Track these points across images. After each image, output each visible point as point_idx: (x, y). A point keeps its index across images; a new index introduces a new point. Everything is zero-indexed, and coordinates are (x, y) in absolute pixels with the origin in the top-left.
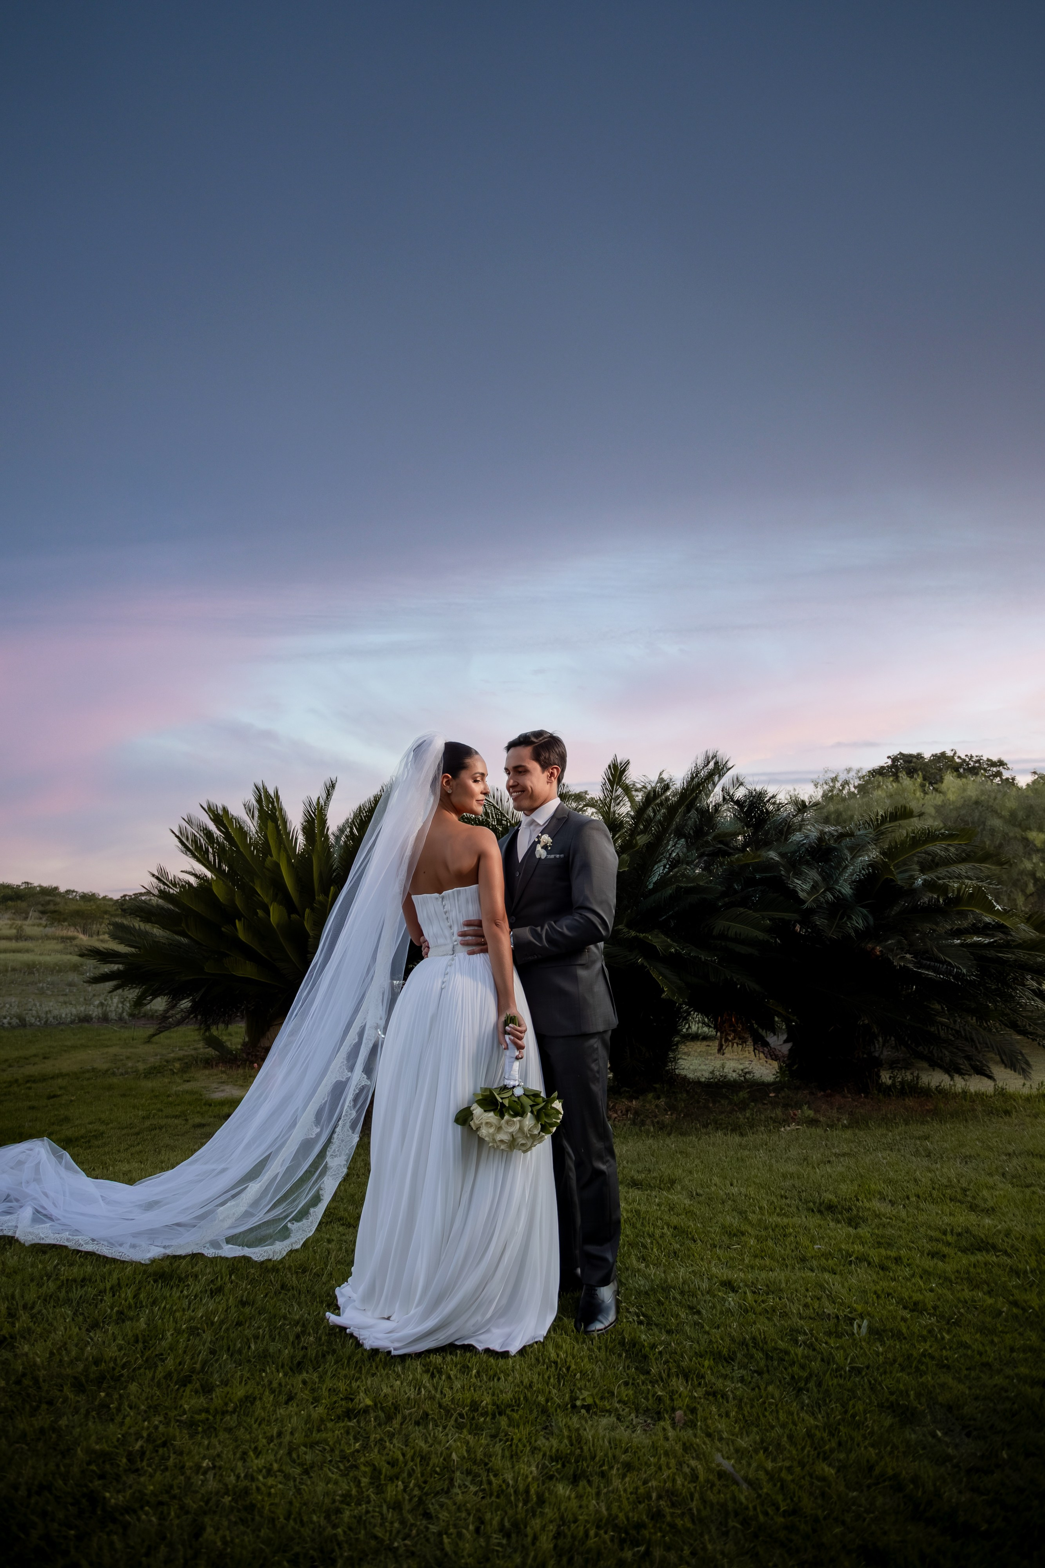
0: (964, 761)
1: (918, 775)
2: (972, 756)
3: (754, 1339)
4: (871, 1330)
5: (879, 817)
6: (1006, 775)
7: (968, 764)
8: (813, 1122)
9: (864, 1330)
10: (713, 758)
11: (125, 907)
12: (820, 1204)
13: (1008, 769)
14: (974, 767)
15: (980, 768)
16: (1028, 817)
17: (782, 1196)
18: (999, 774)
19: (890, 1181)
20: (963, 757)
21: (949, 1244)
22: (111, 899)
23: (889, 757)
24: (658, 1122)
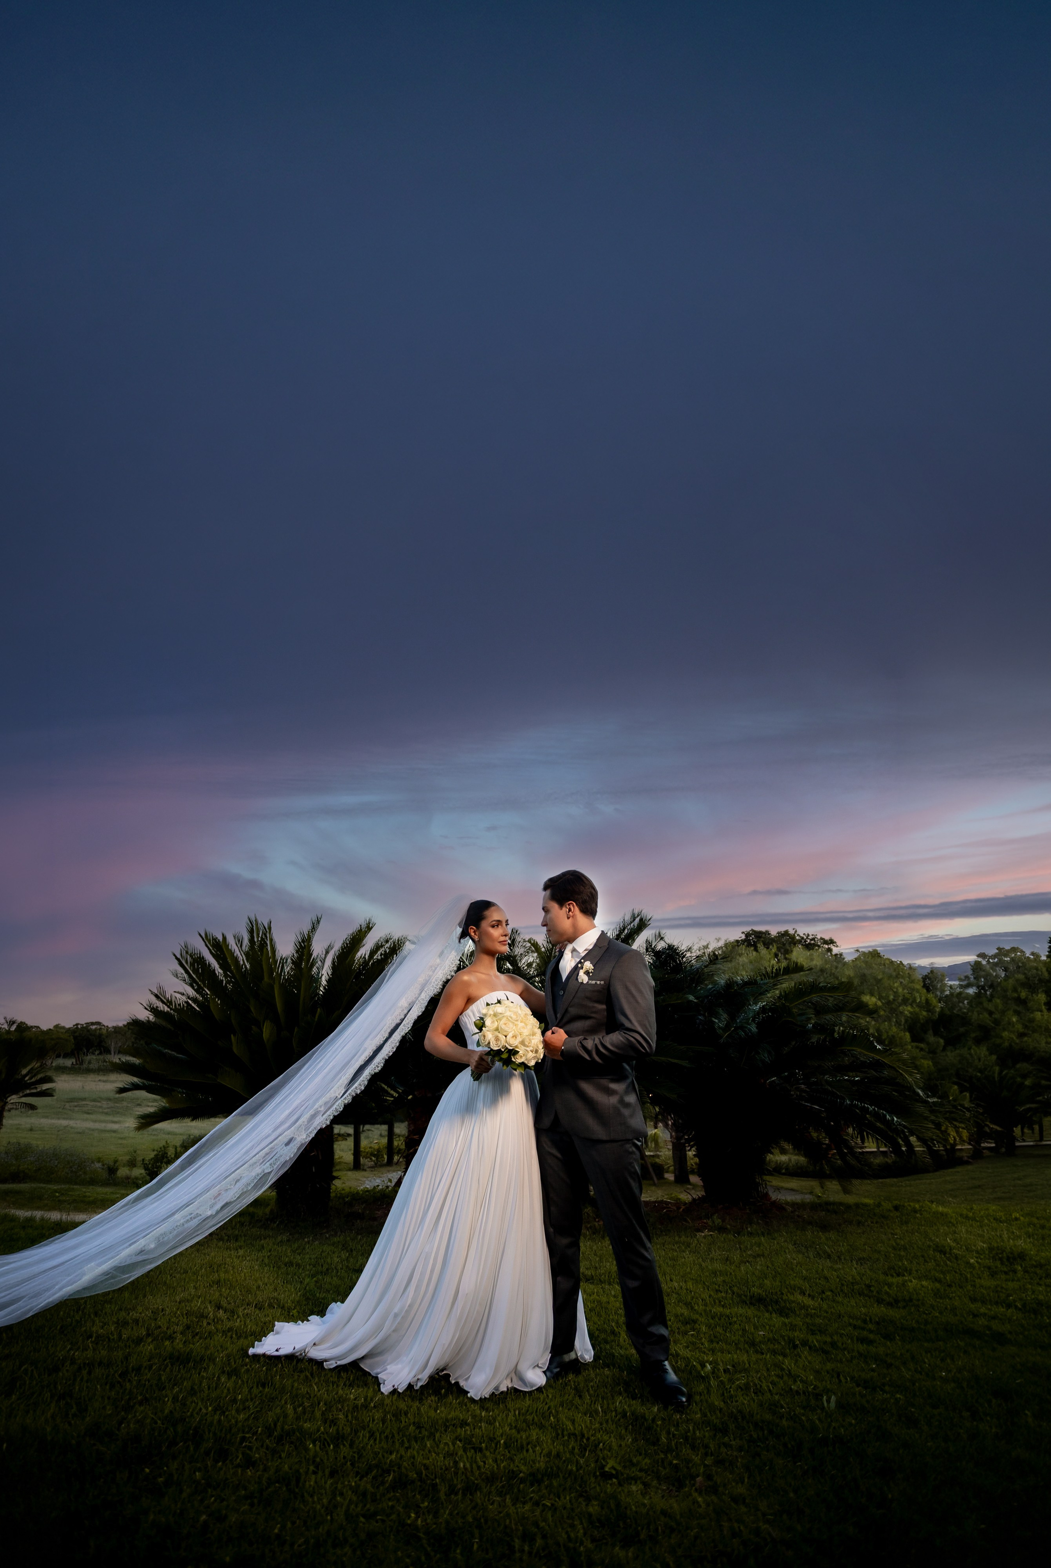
0: (803, 938)
1: (773, 946)
2: (808, 935)
3: (740, 1412)
4: (840, 1405)
5: (774, 970)
6: (835, 950)
7: (805, 941)
8: (721, 1229)
9: (833, 1404)
10: (638, 916)
11: (77, 1034)
12: (751, 1297)
13: (837, 946)
14: (810, 944)
15: (815, 945)
16: (862, 983)
17: (717, 1290)
18: (830, 950)
19: (805, 1279)
20: (802, 935)
21: (871, 1331)
22: (64, 1028)
23: (743, 933)
24: (591, 1227)
